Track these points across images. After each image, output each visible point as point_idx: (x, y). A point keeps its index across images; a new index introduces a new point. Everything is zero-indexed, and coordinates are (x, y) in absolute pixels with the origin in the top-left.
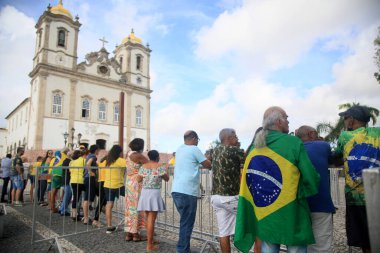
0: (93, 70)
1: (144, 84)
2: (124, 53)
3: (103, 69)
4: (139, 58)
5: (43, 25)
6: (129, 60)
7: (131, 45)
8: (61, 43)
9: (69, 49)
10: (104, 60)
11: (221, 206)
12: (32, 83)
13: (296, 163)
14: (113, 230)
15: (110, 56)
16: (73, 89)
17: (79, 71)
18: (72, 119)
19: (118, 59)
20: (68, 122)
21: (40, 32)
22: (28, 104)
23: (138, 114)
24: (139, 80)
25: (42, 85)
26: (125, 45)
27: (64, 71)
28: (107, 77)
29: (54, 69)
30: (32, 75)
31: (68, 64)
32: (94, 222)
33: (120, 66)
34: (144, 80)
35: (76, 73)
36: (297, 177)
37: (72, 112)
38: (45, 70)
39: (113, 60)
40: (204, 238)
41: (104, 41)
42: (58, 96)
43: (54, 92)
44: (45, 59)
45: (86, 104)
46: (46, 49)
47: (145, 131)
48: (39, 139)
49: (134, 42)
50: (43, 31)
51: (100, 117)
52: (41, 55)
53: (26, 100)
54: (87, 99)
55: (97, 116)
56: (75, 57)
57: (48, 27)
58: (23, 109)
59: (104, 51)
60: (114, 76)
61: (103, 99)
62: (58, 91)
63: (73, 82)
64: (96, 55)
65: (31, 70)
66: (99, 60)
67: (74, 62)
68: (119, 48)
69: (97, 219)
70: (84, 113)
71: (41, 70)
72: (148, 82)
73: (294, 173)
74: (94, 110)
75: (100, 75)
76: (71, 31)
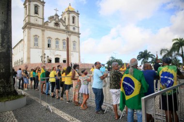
0: (52, 25)
1: (76, 31)
2: (66, 15)
3: (57, 24)
4: (74, 18)
5: (27, 4)
6: (69, 19)
7: (69, 12)
8: (36, 13)
9: (40, 15)
10: (57, 19)
11: (114, 93)
12: (24, 32)
13: (140, 81)
14: (69, 101)
15: (60, 18)
16: (43, 34)
17: (46, 25)
18: (43, 48)
19: (63, 19)
20: (41, 50)
21: (26, 7)
22: (22, 42)
23: (74, 45)
24: (74, 28)
25: (29, 33)
26: (67, 12)
27: (39, 26)
28: (59, 28)
29: (33, 25)
30: (24, 28)
31: (40, 22)
32: (61, 98)
33: (65, 22)
34: (76, 29)
35: (44, 26)
36: (140, 86)
37: (43, 45)
38: (29, 26)
39: (61, 19)
40: (107, 104)
41: (56, 10)
42: (36, 38)
43: (34, 36)
44: (29, 21)
45: (49, 41)
46: (29, 16)
47: (78, 53)
48: (29, 58)
49: (71, 10)
50: (27, 7)
51: (56, 47)
52: (27, 19)
53: (22, 40)
54: (50, 39)
55: (55, 47)
56: (43, 19)
57: (29, 4)
58: (20, 44)
59: (56, 15)
60: (62, 27)
61: (57, 39)
62: (36, 35)
63: (43, 31)
64: (53, 17)
65: (23, 26)
66: (55, 20)
67: (43, 22)
68: (63, 13)
69: (62, 97)
70: (49, 46)
71: (27, 26)
72: (79, 30)
73: (139, 84)
74: (53, 44)
75: (56, 27)
76: (41, 6)
